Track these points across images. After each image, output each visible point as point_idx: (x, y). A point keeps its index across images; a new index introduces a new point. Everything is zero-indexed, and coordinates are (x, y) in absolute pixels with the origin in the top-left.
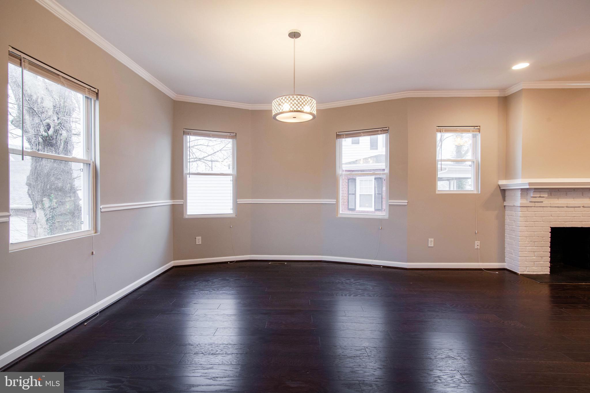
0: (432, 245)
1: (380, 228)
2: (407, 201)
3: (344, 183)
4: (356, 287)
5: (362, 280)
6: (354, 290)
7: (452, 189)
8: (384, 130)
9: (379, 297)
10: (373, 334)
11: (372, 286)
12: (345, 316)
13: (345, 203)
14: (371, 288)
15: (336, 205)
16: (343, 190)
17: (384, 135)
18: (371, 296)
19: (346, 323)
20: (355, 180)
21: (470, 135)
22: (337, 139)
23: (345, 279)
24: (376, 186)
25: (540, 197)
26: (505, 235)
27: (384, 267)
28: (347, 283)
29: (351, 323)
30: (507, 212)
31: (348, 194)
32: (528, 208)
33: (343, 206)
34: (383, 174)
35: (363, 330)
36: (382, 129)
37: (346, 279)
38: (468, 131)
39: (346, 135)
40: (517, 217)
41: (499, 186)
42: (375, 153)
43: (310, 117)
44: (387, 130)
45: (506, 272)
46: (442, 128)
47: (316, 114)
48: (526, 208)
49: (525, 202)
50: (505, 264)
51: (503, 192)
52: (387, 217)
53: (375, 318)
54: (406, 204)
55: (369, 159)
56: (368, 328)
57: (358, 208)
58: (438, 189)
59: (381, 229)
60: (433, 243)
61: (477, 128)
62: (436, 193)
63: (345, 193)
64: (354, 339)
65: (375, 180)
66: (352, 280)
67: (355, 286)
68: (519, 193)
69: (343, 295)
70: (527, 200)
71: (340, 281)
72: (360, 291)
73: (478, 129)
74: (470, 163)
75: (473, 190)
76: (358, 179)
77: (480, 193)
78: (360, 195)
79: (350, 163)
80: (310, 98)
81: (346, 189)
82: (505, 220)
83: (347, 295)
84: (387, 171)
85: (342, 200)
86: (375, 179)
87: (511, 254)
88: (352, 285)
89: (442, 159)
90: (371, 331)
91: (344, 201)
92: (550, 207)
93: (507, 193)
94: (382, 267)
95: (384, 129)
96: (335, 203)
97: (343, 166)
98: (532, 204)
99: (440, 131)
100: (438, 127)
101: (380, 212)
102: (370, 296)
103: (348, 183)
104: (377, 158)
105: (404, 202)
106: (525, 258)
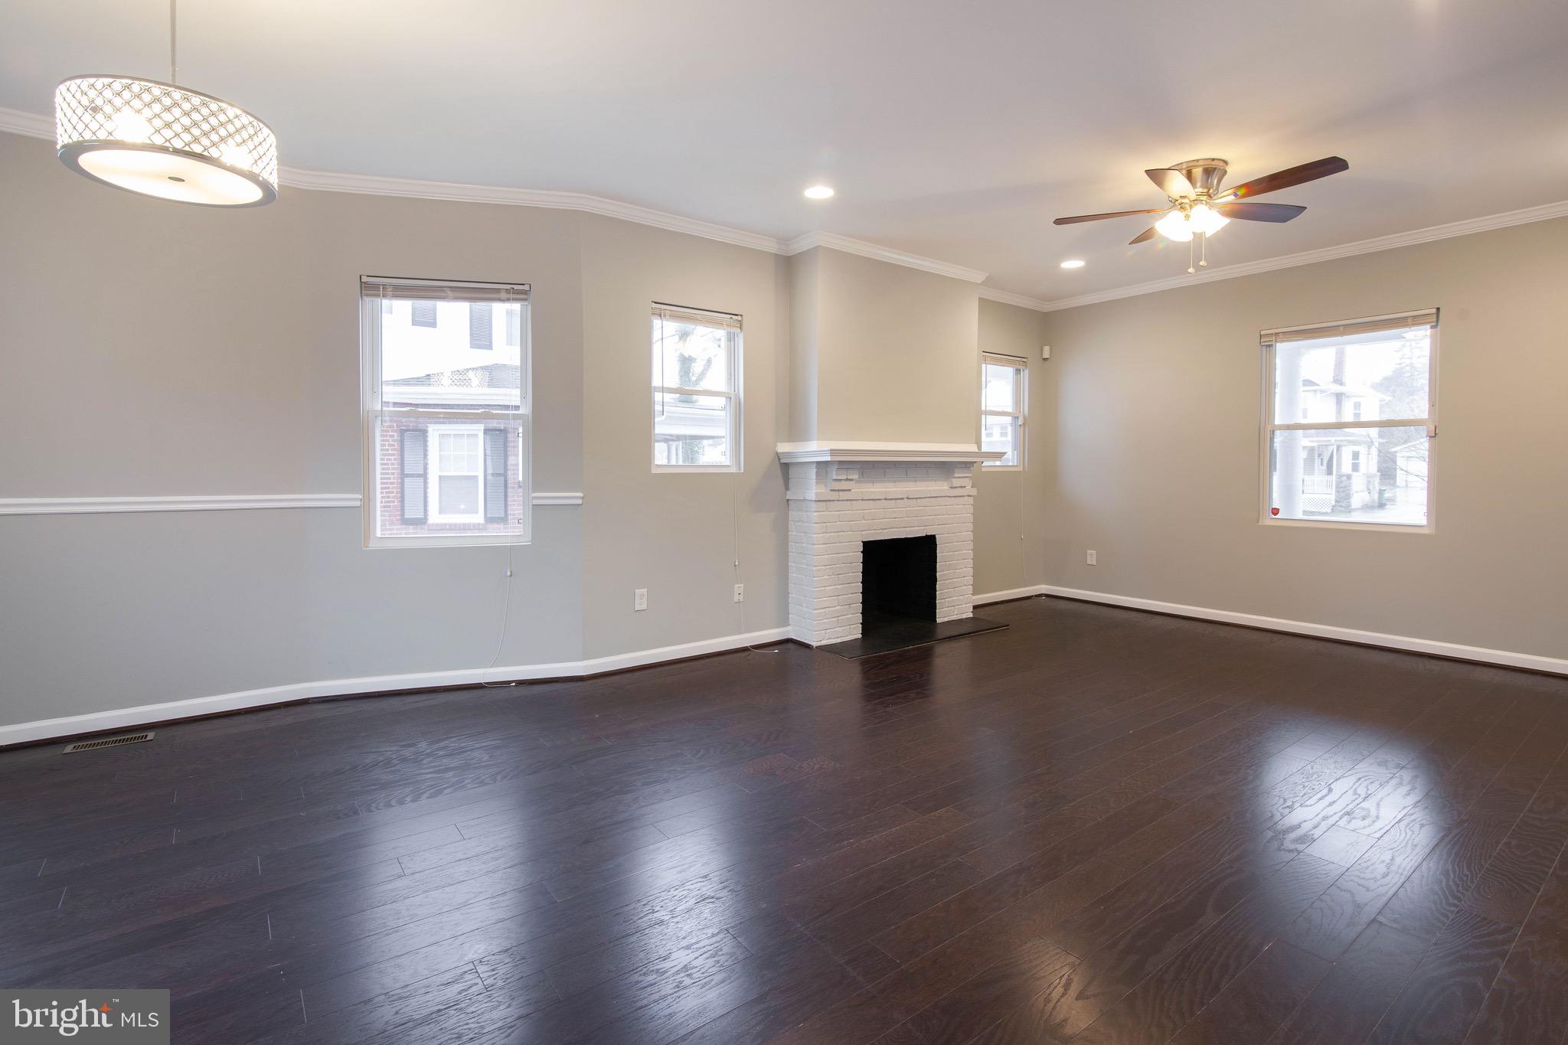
0: (644, 606)
1: (509, 574)
2: (580, 494)
3: (388, 441)
4: (436, 766)
5: (454, 739)
6: (429, 776)
7: (673, 462)
8: (516, 292)
9: (509, 779)
10: (498, 908)
11: (490, 749)
12: (400, 877)
13: (394, 502)
14: (486, 757)
15: (365, 509)
16: (385, 464)
17: (516, 307)
18: (487, 784)
19: (406, 901)
20: (423, 434)
21: (721, 333)
22: (365, 298)
23: (395, 748)
24: (489, 452)
25: (847, 480)
26: (790, 564)
27: (521, 683)
28: (404, 760)
29: (424, 892)
30: (793, 514)
31: (403, 475)
32: (828, 503)
33: (387, 511)
34: (516, 417)
35: (466, 904)
36: (512, 286)
37: (402, 746)
38: (718, 324)
39: (396, 288)
40: (811, 525)
41: (778, 456)
42: (484, 358)
43: (254, 194)
44: (525, 292)
45: (790, 646)
46: (664, 308)
47: (276, 186)
48: (824, 503)
49: (823, 491)
50: (789, 628)
51: (786, 468)
52: (526, 541)
53: (501, 850)
54: (580, 502)
55: (471, 374)
56: (481, 893)
57: (435, 517)
58: (656, 463)
59: (511, 575)
60: (645, 599)
61: (735, 319)
62: (653, 472)
63: (393, 474)
64: (434, 947)
65: (484, 433)
66: (423, 745)
67: (431, 762)
68: (813, 471)
69: (393, 803)
70: (826, 486)
71: (381, 759)
72: (451, 774)
73: (737, 320)
74: (721, 401)
75: (728, 464)
76: (434, 431)
77: (742, 471)
78: (440, 477)
79: (407, 382)
80: (251, 119)
81: (395, 459)
82: (788, 531)
83: (408, 799)
84: (526, 410)
85: (382, 493)
86: (486, 431)
87: (800, 605)
88: (425, 762)
89: (665, 386)
90: (493, 897)
91: (389, 497)
92: (862, 500)
93: (792, 472)
94: (514, 684)
95: (516, 287)
96: (358, 504)
97: (386, 389)
98: (834, 496)
99: (660, 315)
100: (656, 303)
101: (502, 526)
102: (483, 783)
103: (402, 442)
104: (493, 374)
105: (574, 497)
106: (823, 610)
